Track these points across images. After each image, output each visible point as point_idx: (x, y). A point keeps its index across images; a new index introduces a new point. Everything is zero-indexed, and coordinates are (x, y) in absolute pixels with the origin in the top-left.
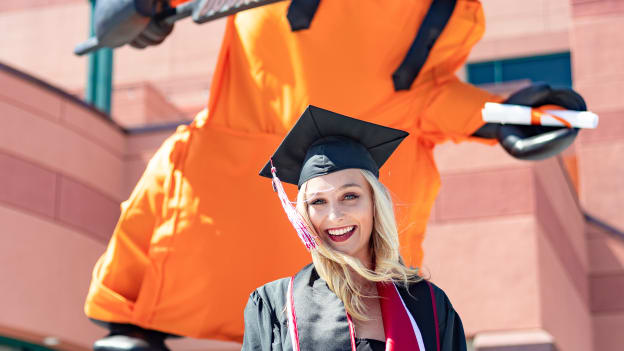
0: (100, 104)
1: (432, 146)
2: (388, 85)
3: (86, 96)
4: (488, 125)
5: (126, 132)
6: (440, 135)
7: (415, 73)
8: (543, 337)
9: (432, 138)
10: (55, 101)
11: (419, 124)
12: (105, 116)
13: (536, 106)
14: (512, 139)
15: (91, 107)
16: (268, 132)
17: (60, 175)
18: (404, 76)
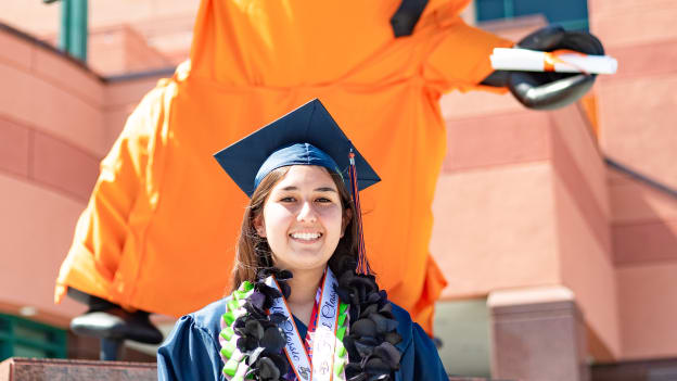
0: (75, 50)
1: (438, 96)
2: (387, 32)
3: (59, 42)
4: (497, 72)
5: (104, 81)
6: (445, 84)
7: (416, 18)
8: (564, 294)
9: (438, 87)
10: (25, 49)
11: (421, 72)
12: (81, 64)
13: (550, 50)
14: (523, 87)
15: (65, 55)
16: (256, 84)
17: (32, 130)
18: (404, 21)
